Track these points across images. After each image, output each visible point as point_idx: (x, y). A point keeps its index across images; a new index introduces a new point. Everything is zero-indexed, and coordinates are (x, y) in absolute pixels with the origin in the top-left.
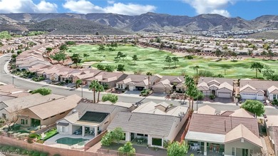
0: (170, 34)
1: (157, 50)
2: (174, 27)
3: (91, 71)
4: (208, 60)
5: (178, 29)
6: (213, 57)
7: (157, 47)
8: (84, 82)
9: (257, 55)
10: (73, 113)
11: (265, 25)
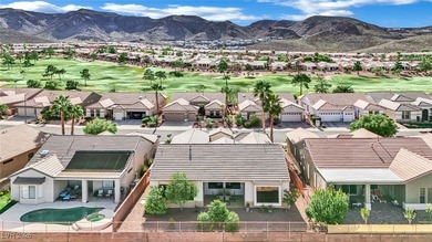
0: (126, 43)
1: (116, 64)
2: (127, 34)
3: (18, 91)
4: (208, 77)
5: (135, 36)
6: (213, 73)
7: (111, 59)
8: (9, 111)
9: (278, 69)
10: (43, 156)
11: (267, 32)
